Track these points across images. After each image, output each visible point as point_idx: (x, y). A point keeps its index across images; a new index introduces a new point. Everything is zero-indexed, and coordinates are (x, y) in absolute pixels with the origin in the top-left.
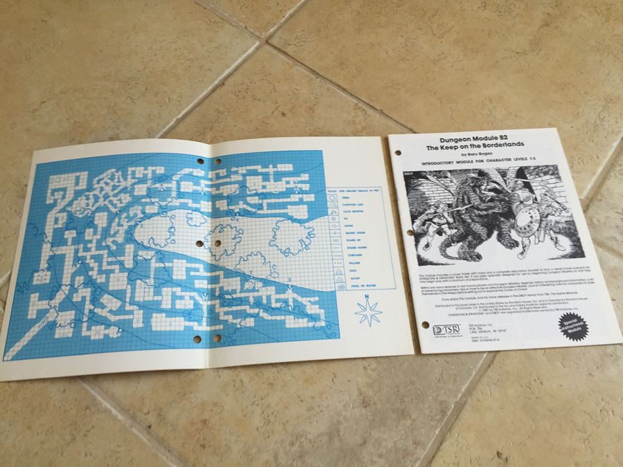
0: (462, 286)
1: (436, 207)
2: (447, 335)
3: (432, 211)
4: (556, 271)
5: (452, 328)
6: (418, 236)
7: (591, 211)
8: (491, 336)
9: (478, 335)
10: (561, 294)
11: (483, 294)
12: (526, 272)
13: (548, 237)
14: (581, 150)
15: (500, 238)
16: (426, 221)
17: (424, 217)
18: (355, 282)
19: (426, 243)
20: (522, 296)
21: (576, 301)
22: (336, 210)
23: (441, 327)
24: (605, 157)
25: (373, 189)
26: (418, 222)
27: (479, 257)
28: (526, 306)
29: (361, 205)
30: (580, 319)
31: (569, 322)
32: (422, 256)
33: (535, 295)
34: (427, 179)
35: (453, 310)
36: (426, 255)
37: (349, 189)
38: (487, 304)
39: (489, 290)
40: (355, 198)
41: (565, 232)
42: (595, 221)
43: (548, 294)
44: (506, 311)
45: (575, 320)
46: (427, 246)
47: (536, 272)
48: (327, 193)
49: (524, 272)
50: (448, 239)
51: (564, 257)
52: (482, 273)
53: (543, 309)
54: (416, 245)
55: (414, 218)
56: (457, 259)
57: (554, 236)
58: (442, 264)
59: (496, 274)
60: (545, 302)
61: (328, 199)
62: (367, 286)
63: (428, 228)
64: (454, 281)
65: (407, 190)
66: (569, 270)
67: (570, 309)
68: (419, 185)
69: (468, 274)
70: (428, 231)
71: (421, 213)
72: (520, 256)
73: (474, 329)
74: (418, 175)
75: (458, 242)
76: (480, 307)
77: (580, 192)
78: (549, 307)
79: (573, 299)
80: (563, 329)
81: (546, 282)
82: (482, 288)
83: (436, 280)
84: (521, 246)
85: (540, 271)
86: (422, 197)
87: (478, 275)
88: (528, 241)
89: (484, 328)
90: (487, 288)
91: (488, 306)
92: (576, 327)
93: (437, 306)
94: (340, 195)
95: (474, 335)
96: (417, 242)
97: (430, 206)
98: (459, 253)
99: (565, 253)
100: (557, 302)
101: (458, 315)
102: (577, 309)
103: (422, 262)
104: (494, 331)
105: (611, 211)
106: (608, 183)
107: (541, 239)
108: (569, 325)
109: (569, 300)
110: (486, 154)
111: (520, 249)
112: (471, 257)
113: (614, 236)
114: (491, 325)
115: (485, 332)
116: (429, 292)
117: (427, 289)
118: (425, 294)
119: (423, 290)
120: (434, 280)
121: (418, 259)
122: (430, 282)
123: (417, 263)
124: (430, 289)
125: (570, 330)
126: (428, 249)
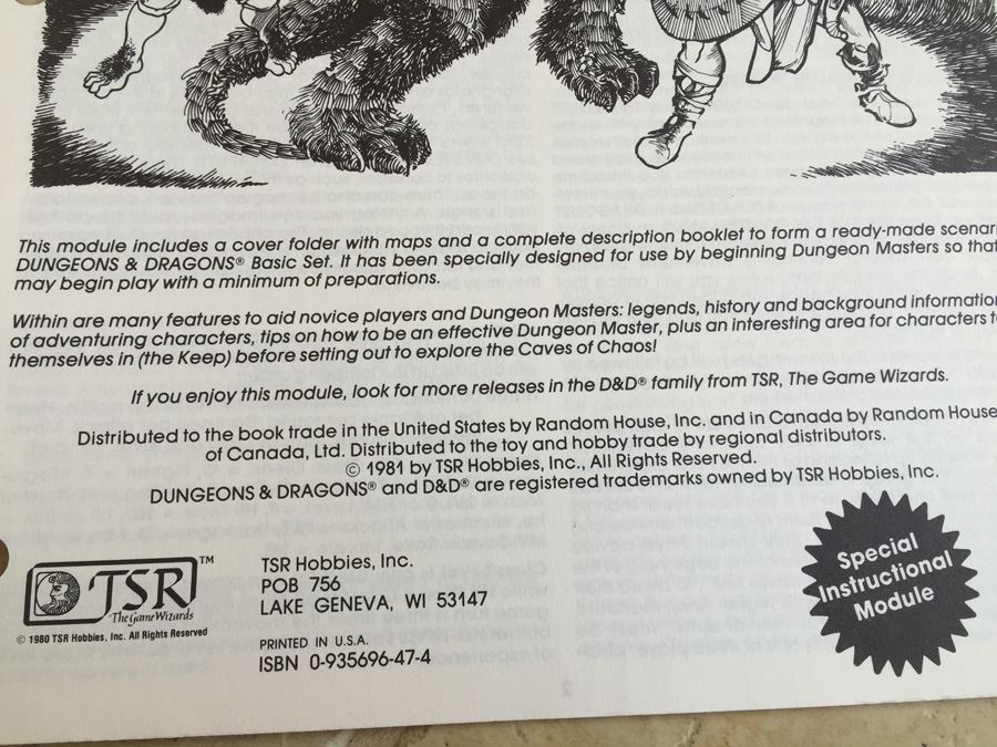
0: (278, 318)
2: (106, 627)
4: (844, 243)
5: (149, 582)
6: (70, 8)
8: (379, 631)
9: (309, 624)
10: (847, 378)
11: (389, 371)
12: (669, 247)
13: (827, 46)
15: (555, 40)
19: (113, 50)
20: (617, 384)
21: (932, 422)
23: (82, 575)
27: (413, 146)
28: (633, 451)
30: (934, 536)
31: (871, 555)
32: (69, 128)
33: (692, 382)
35: (187, 466)
36: (93, 121)
38: (406, 428)
39: (436, 343)
41: (928, 22)
43: (771, 379)
44: (504, 476)
45: (907, 544)
46: (117, 66)
47: (724, 245)
49: (653, 245)
50: (253, 31)
51: (903, 161)
52: (413, 242)
53: (729, 469)
54: (48, 63)
56: (280, 150)
57: (862, 38)
58: (184, 181)
59: (492, 248)
60: (749, 428)
64: (238, 283)
66: (915, 239)
67: (886, 473)
69: (329, 244)
72: (648, 150)
73: (293, 585)
75: (307, 51)
76: (358, 450)
78: (766, 456)
79: (915, 414)
80: (829, 593)
81: (774, 306)
82: (394, 332)
83: (116, 276)
84: (666, 88)
85: (746, 242)
87: (389, 255)
88: (714, 64)
89: (353, 583)
90: (421, 334)
91: (409, 440)
92: (904, 587)
93: (87, 438)
95: (283, 626)
96: (58, 42)
98: (298, 119)
99: (909, 138)
100: (820, 427)
101: (208, 495)
102: (926, 472)
103: (60, 161)
104: (414, 601)
107: (787, 55)
108: (868, 570)
109: (893, 415)
111: (655, 108)
112: (365, 144)
114: (401, 562)
115: (353, 604)
116: (58, 351)
117: (47, 332)
118: (33, 362)
119: (21, 332)
120: (108, 274)
121: (39, 143)
122: (78, 285)
123: (29, 166)
124: (68, 332)
125: (868, 604)
126: (115, 84)
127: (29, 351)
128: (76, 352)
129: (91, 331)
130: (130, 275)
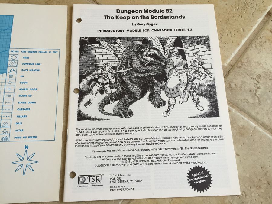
0: (112, 140)
1: (103, 69)
2: (89, 185)
3: (99, 72)
4: (193, 128)
5: (95, 178)
6: (82, 94)
7: (230, 76)
8: (127, 185)
9: (117, 184)
10: (193, 148)
11: (128, 147)
12: (168, 129)
13: (191, 98)
14: (231, 24)
15: (151, 98)
16: (92, 80)
17: (91, 77)
18: (19, 134)
19: (88, 100)
20: (160, 149)
21: (206, 155)
22: (15, 68)
23: (86, 177)
24: (249, 31)
25: (52, 51)
26: (85, 82)
27: (131, 114)
28: (163, 159)
29: (39, 64)
30: (206, 172)
31: (197, 175)
32: (82, 112)
33: (171, 149)
34: (100, 44)
35: (100, 161)
36: (85, 111)
37: (31, 50)
38: (130, 156)
39: (134, 143)
40: (34, 58)
41: (206, 94)
42: (233, 85)
43: (182, 149)
44: (144, 163)
45: (202, 173)
46: (89, 103)
47: (176, 128)
48: (10, 53)
49: (165, 128)
50: (108, 97)
51: (202, 116)
52: (131, 128)
53: (176, 162)
54: (79, 102)
55: (82, 77)
56: (112, 115)
57: (196, 97)
58: (99, 119)
59: (142, 129)
60: (179, 156)
61: (10, 59)
62: (29, 137)
63: (92, 87)
64: (106, 134)
65: (81, 53)
66: (203, 128)
67: (199, 163)
68: (92, 49)
69: (119, 129)
70: (92, 90)
71: (89, 74)
72: (165, 114)
73: (115, 179)
74: (93, 40)
75: (116, 100)
76: (124, 159)
77: (224, 60)
78: (182, 160)
79: (203, 154)
80: (191, 180)
81: (183, 138)
82: (128, 142)
84: (167, 105)
85: (179, 128)
86: (92, 60)
87: (127, 130)
88: (174, 101)
89: (123, 178)
90: (132, 142)
91: (131, 157)
92: (202, 179)
93: (86, 157)
94: (22, 55)
95: (113, 185)
96: (80, 99)
97: (98, 67)
98: (114, 110)
99: (203, 112)
100: (190, 155)
101: (103, 165)
102: (205, 162)
103: (81, 117)
104: (132, 181)
105: (248, 77)
106: (249, 52)
107: (185, 100)
108: (196, 177)
109: (200, 154)
110: (152, 25)
111: (166, 108)
112: (124, 114)
113: (247, 98)
114: (129, 175)
115: (123, 181)
116: (82, 145)
117: (80, 142)
118: (78, 146)
119: (77, 142)
120: (88, 133)
121: (78, 114)
122: (84, 135)
123: (77, 118)
124: (83, 142)
125: (196, 182)
126: (88, 105)
127: (78, 145)
128: (84, 145)
129: (86, 142)
130: (91, 134)
